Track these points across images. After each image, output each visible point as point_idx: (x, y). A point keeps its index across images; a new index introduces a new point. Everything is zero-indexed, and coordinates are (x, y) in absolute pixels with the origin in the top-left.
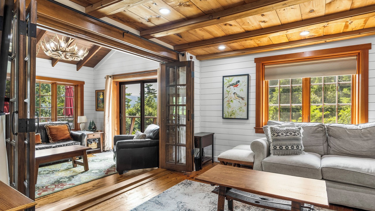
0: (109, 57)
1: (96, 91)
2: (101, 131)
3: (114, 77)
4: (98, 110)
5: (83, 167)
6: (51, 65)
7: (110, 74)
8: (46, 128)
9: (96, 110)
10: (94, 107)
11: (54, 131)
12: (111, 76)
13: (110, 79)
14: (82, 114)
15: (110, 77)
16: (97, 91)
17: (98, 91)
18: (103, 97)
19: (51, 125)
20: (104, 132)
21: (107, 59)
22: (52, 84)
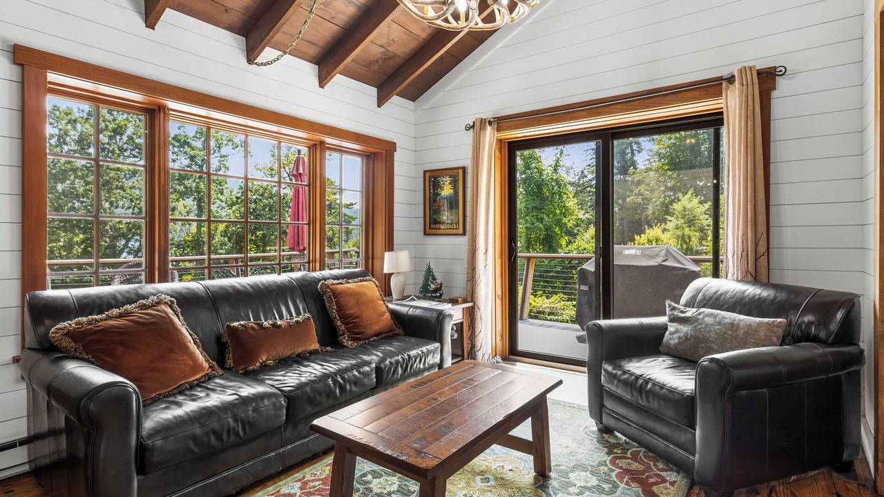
0: (479, 62)
1: (425, 172)
2: (465, 301)
3: (501, 122)
4: (434, 231)
5: (531, 457)
6: (316, 81)
7: (488, 115)
8: (325, 293)
9: (425, 234)
10: (419, 224)
11: (350, 304)
12: (492, 120)
13: (489, 128)
14: (390, 247)
15: (490, 123)
16: (427, 174)
17: (435, 174)
18: (452, 191)
19: (335, 282)
20: (474, 303)
21: (472, 69)
22: (309, 148)
